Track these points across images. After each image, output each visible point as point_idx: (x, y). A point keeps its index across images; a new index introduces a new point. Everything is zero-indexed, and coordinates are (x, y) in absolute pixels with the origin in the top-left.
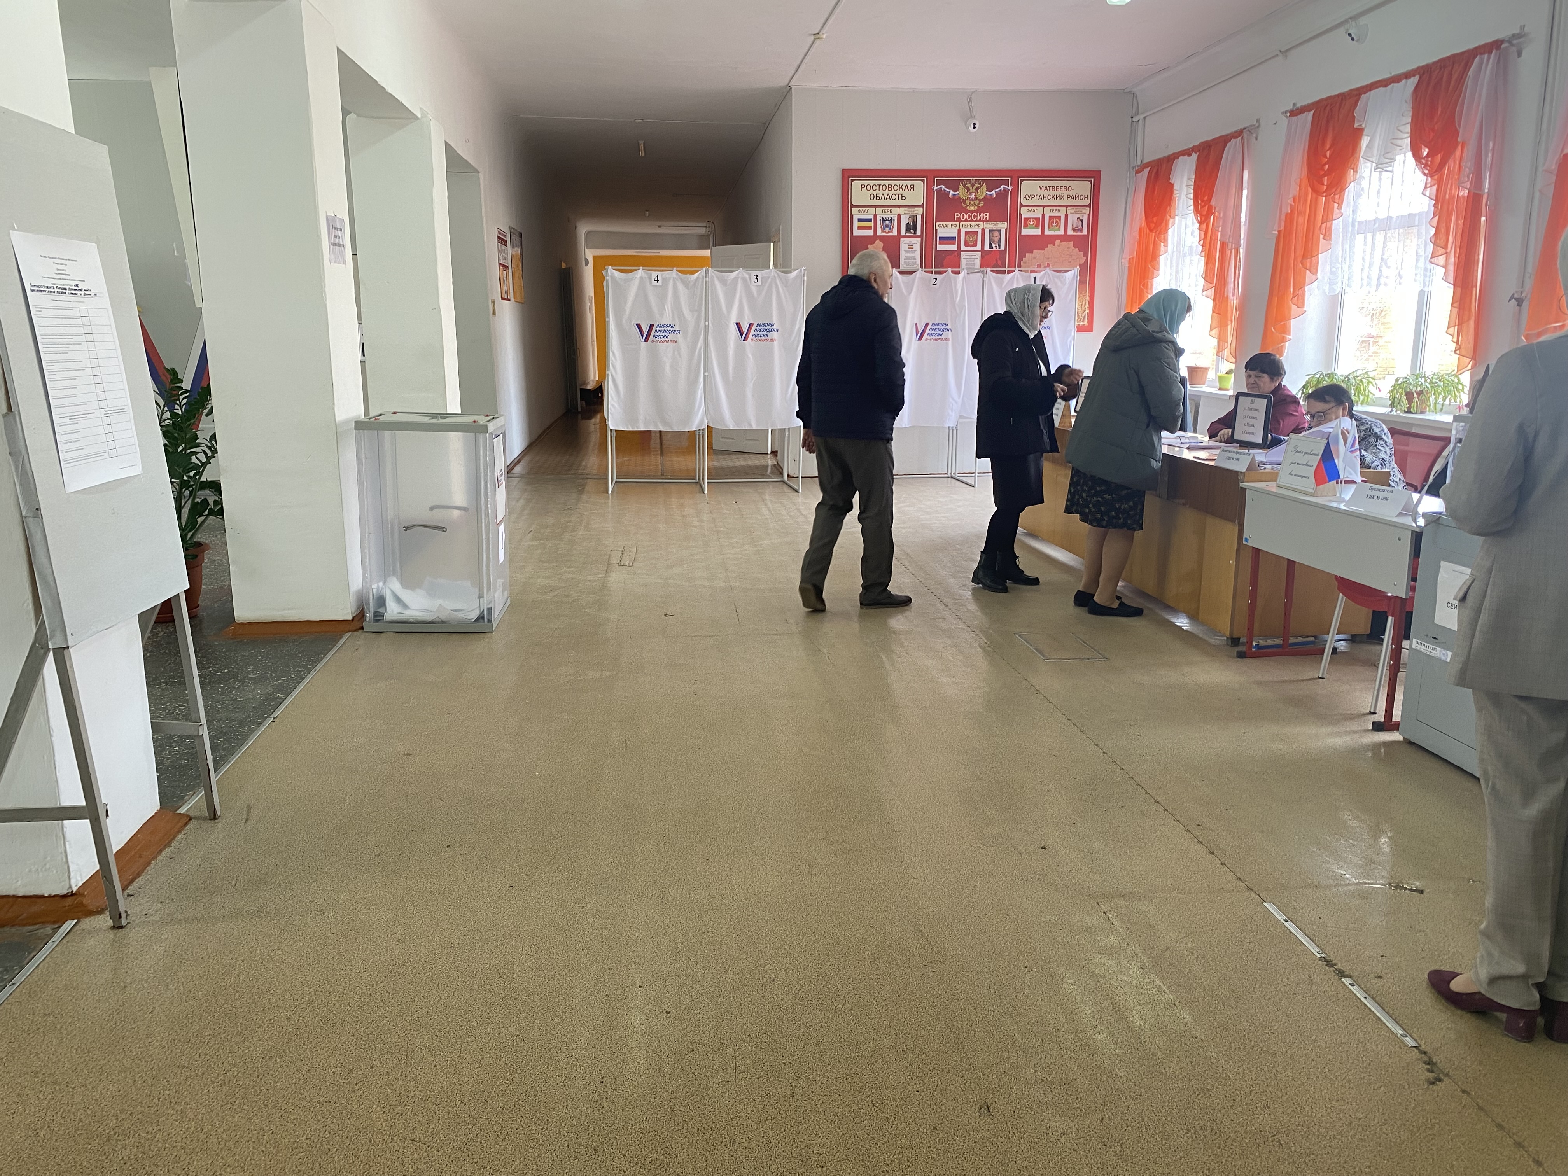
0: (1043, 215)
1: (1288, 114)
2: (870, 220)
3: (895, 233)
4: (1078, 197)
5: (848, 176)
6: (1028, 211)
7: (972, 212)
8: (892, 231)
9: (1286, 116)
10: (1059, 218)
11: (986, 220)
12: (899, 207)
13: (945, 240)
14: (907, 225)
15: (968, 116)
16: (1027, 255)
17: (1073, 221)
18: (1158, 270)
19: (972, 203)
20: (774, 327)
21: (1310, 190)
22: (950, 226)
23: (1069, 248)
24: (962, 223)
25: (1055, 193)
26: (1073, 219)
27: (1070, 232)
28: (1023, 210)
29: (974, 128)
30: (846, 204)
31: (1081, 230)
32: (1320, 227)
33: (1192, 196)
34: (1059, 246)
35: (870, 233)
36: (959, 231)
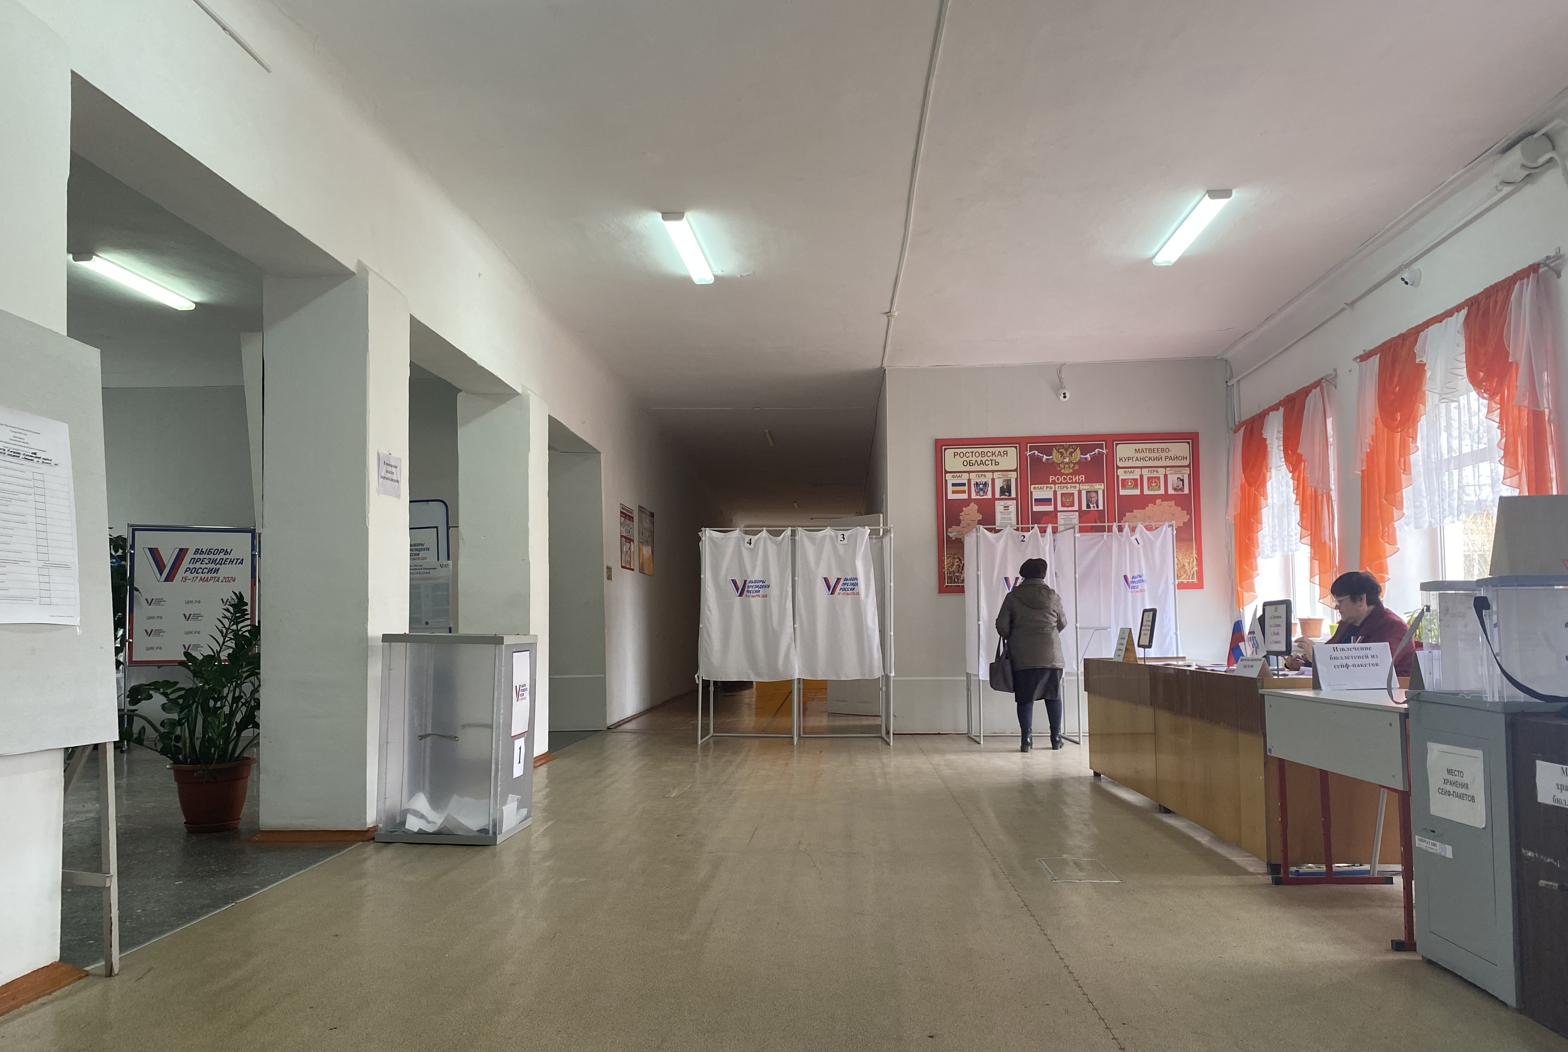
0: (1142, 476)
1: (1359, 360)
2: (964, 485)
3: (989, 496)
4: (1176, 458)
5: (940, 446)
6: (1125, 472)
7: (1067, 475)
8: (986, 495)
9: (1358, 362)
10: (1159, 478)
11: (1082, 482)
12: (993, 472)
13: (1040, 501)
14: (1001, 488)
15: (1059, 388)
16: (1127, 514)
17: (1173, 481)
18: (1261, 524)
19: (1067, 466)
21: (1386, 429)
22: (1045, 488)
23: (1170, 507)
24: (1057, 486)
25: (1152, 455)
26: (1173, 479)
27: (1171, 491)
28: (1120, 472)
29: (1065, 397)
30: (940, 470)
31: (1182, 489)
32: (1399, 461)
33: (1282, 448)
34: (1160, 505)
35: (965, 496)
36: (1055, 493)
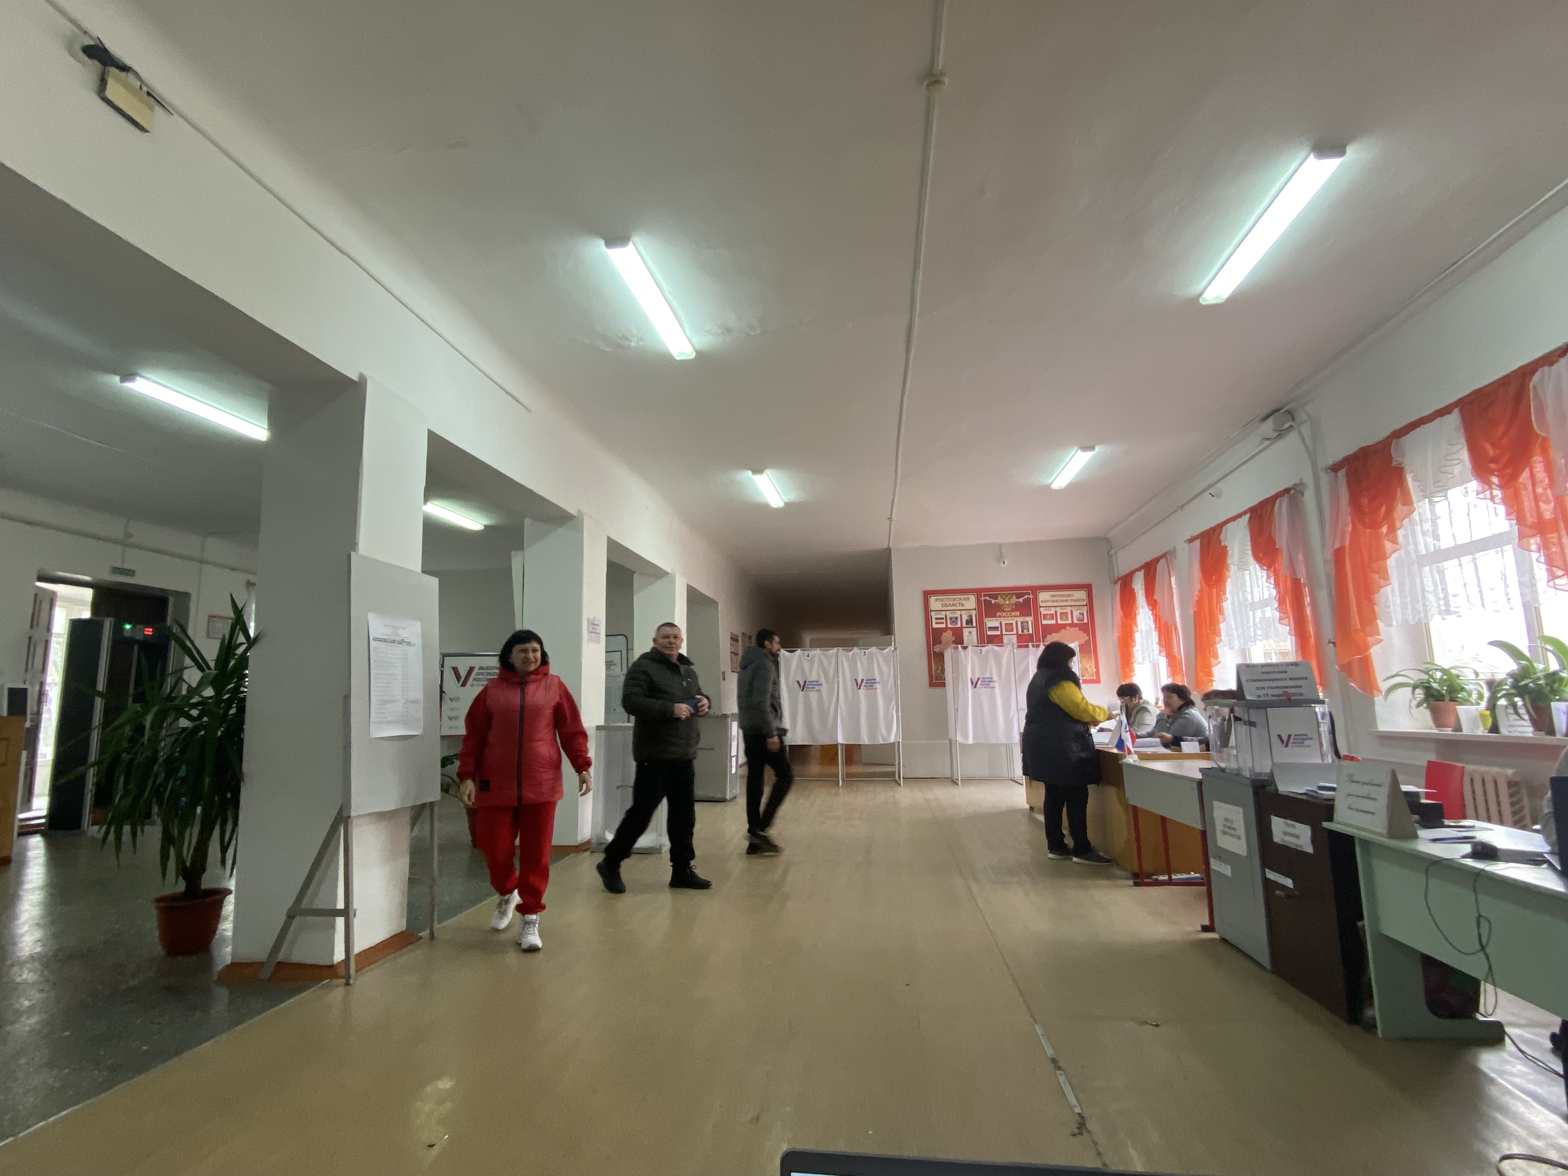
0: (1056, 612)
1: (1188, 542)
2: (943, 619)
3: (959, 625)
4: (1078, 600)
5: (927, 595)
6: (1045, 610)
7: (1008, 612)
8: (957, 625)
10: (1067, 613)
11: (1018, 616)
12: (961, 610)
13: (992, 628)
15: (1000, 558)
18: (1135, 642)
19: (1007, 606)
20: (877, 681)
22: (994, 620)
23: (1076, 631)
24: (1002, 619)
25: (1062, 599)
26: (1076, 614)
28: (1042, 610)
29: (1004, 564)
30: (927, 610)
32: (1217, 607)
33: (1144, 595)
36: (1001, 623)
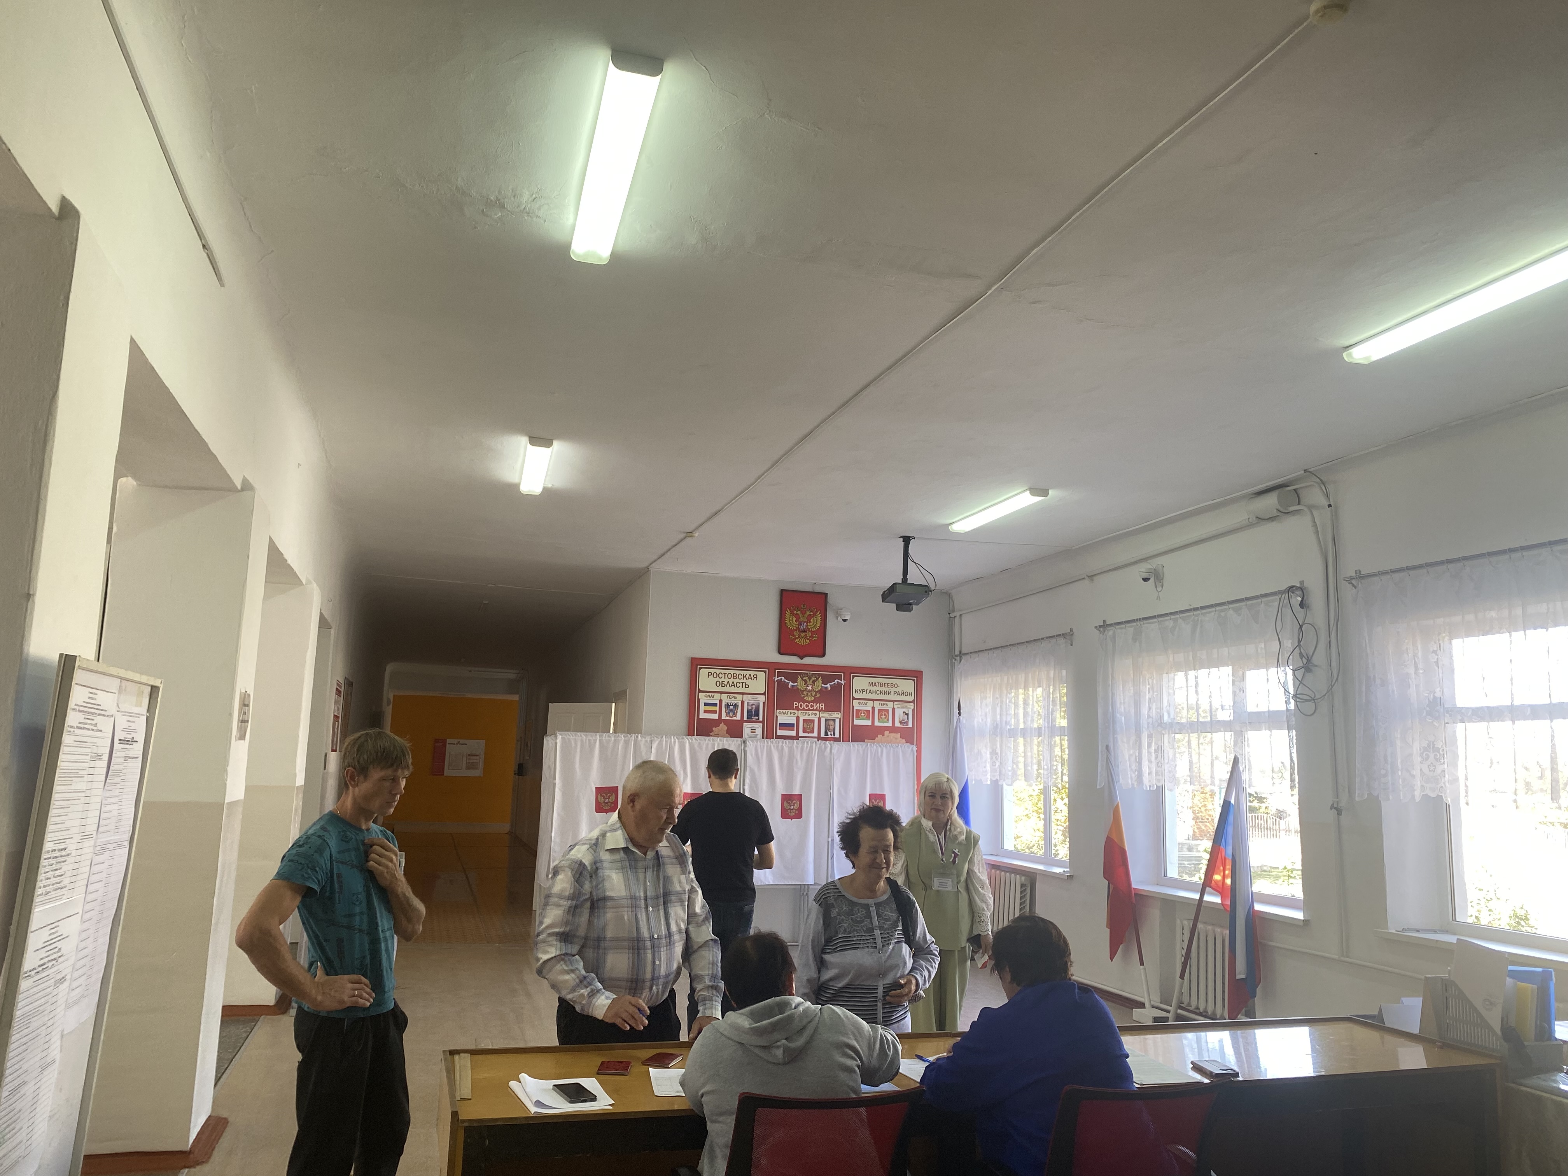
0: (873, 708)
2: (715, 705)
4: (903, 694)
5: (696, 664)
6: (859, 703)
10: (887, 711)
11: (822, 710)
12: (743, 694)
13: (784, 726)
14: (750, 711)
17: (899, 715)
19: (809, 694)
22: (789, 713)
24: (800, 712)
25: (883, 689)
26: (899, 713)
27: (897, 724)
28: (855, 703)
30: (693, 690)
31: (907, 723)
34: (888, 736)
35: (715, 716)
36: (798, 718)
